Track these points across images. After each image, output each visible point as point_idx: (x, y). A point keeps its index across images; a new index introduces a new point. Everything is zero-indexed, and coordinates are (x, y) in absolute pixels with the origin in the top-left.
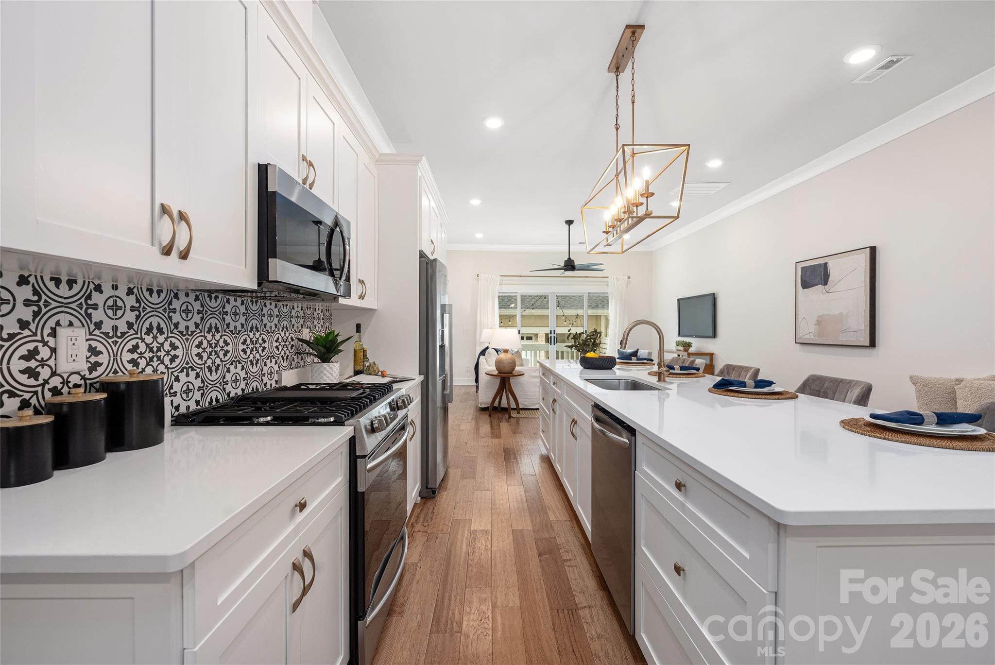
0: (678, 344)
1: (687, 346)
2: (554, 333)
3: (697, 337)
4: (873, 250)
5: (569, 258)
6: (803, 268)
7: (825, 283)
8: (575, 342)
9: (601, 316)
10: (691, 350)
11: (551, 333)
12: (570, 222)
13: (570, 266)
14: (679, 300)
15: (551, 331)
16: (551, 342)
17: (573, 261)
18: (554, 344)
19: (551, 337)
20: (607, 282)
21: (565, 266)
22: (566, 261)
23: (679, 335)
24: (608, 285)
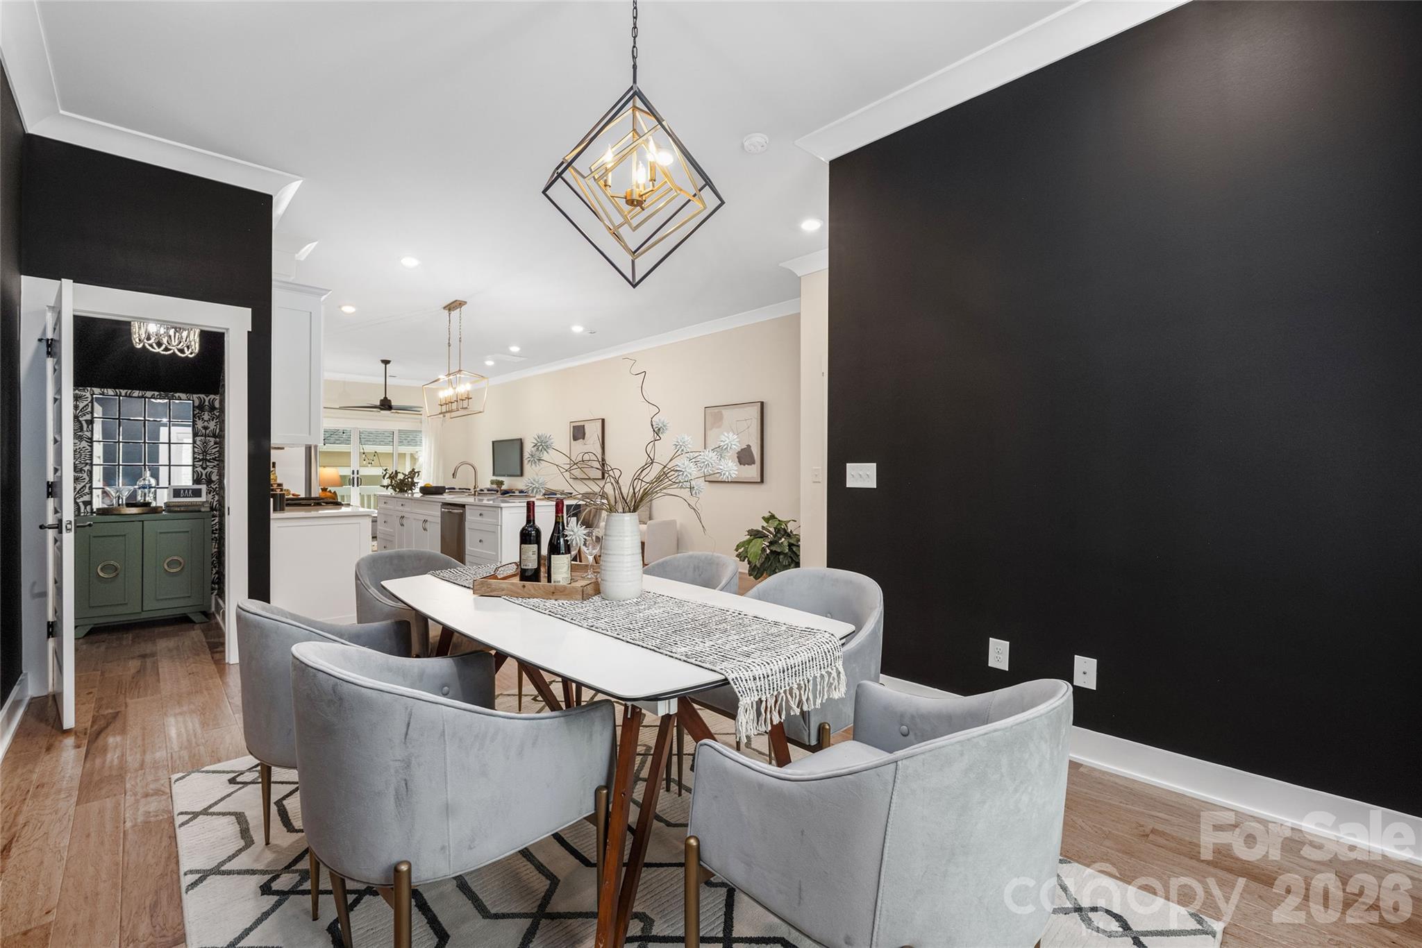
0: (493, 482)
1: (500, 483)
2: (358, 474)
3: (509, 476)
4: (603, 420)
5: (385, 398)
6: (574, 427)
7: (584, 439)
8: (391, 482)
9: (405, 454)
10: (504, 487)
11: (353, 473)
12: (386, 362)
13: (386, 405)
14: (493, 442)
15: (353, 471)
16: (353, 483)
17: (390, 401)
18: (358, 486)
19: (353, 478)
20: (421, 419)
21: (381, 405)
22: (381, 400)
23: (494, 474)
24: (421, 422)
